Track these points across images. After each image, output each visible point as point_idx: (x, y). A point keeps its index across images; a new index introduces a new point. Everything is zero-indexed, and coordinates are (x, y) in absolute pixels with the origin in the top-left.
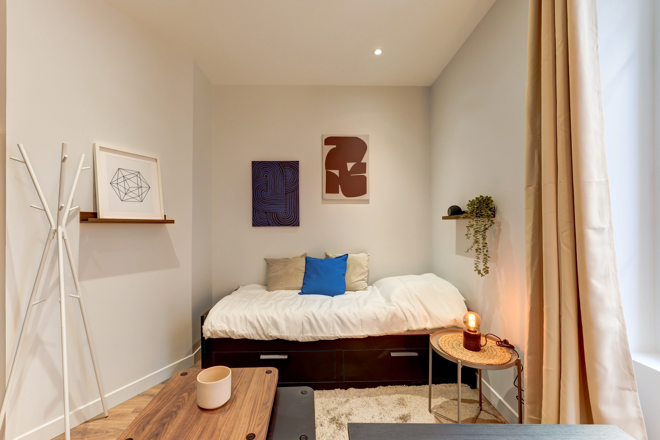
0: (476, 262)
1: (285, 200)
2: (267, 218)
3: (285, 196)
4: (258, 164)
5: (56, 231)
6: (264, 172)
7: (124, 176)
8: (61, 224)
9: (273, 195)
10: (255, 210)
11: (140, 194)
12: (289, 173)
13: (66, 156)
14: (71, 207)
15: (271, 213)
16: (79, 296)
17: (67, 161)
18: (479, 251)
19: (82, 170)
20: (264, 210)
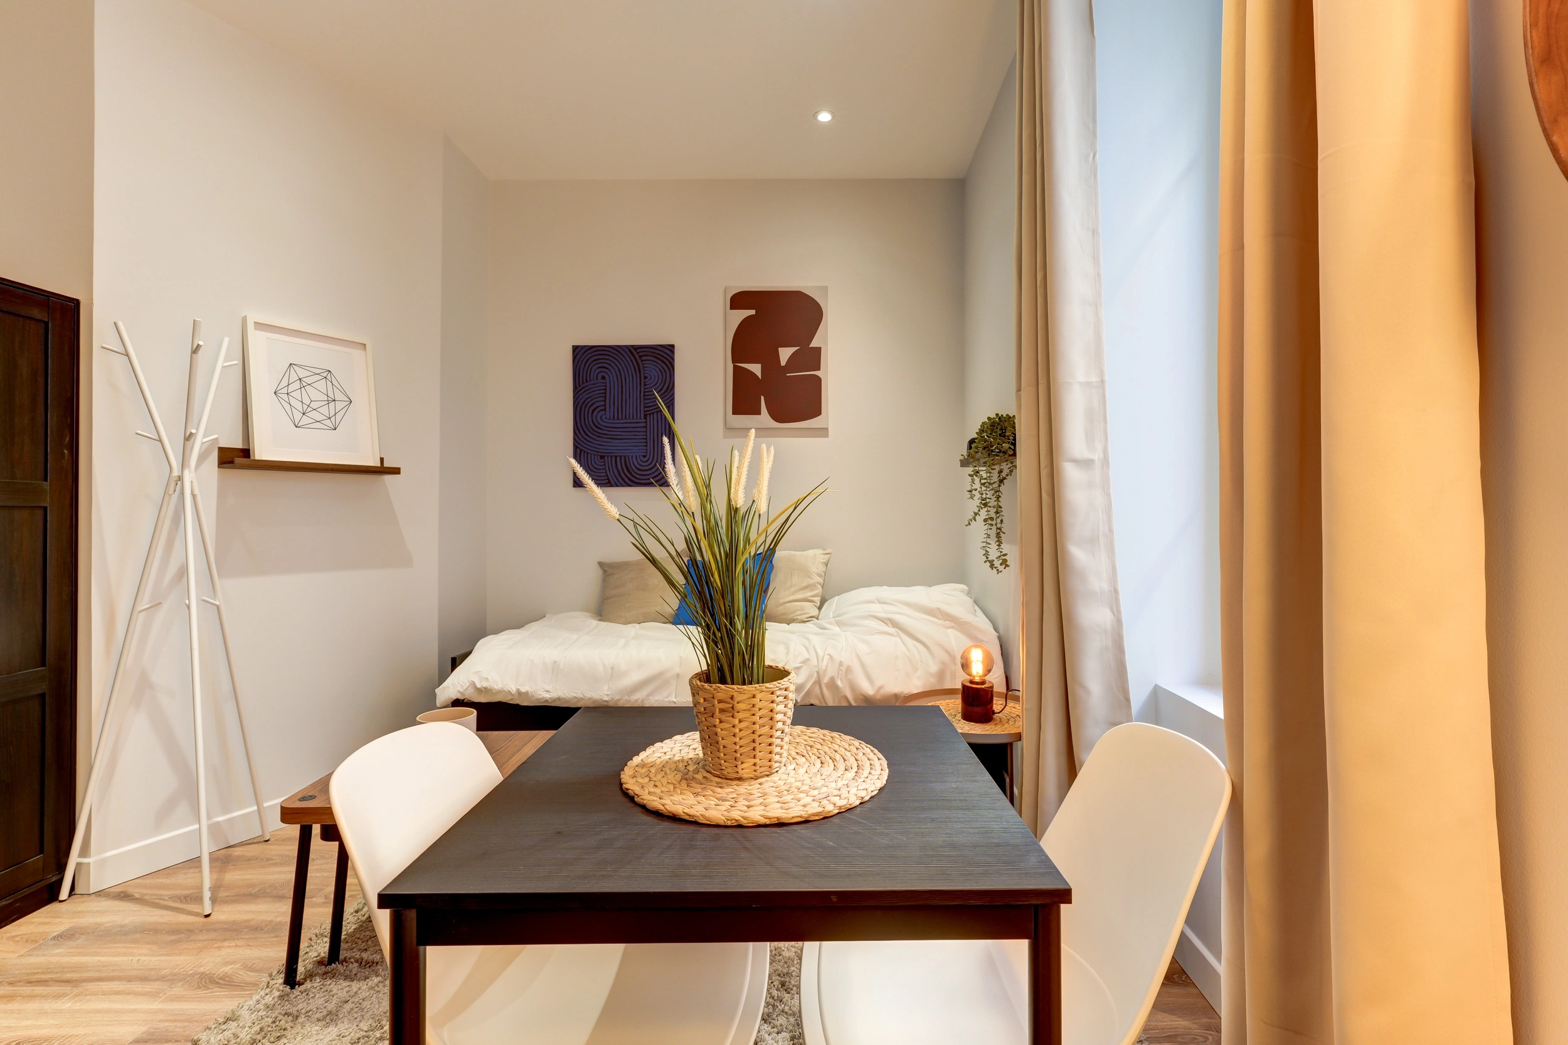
0: (984, 544)
1: (644, 429)
2: (605, 469)
3: (645, 421)
4: (586, 351)
5: (180, 478)
6: (598, 368)
7: (300, 379)
8: (189, 466)
9: (618, 419)
10: (578, 450)
11: (332, 413)
12: (652, 370)
13: (201, 343)
14: (204, 437)
15: (614, 458)
16: (217, 603)
17: (201, 352)
18: (990, 522)
19: (223, 367)
20: (599, 452)
